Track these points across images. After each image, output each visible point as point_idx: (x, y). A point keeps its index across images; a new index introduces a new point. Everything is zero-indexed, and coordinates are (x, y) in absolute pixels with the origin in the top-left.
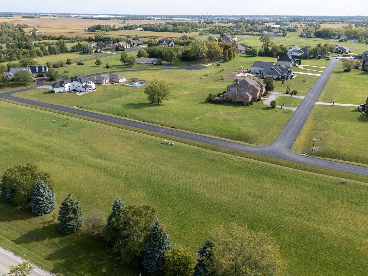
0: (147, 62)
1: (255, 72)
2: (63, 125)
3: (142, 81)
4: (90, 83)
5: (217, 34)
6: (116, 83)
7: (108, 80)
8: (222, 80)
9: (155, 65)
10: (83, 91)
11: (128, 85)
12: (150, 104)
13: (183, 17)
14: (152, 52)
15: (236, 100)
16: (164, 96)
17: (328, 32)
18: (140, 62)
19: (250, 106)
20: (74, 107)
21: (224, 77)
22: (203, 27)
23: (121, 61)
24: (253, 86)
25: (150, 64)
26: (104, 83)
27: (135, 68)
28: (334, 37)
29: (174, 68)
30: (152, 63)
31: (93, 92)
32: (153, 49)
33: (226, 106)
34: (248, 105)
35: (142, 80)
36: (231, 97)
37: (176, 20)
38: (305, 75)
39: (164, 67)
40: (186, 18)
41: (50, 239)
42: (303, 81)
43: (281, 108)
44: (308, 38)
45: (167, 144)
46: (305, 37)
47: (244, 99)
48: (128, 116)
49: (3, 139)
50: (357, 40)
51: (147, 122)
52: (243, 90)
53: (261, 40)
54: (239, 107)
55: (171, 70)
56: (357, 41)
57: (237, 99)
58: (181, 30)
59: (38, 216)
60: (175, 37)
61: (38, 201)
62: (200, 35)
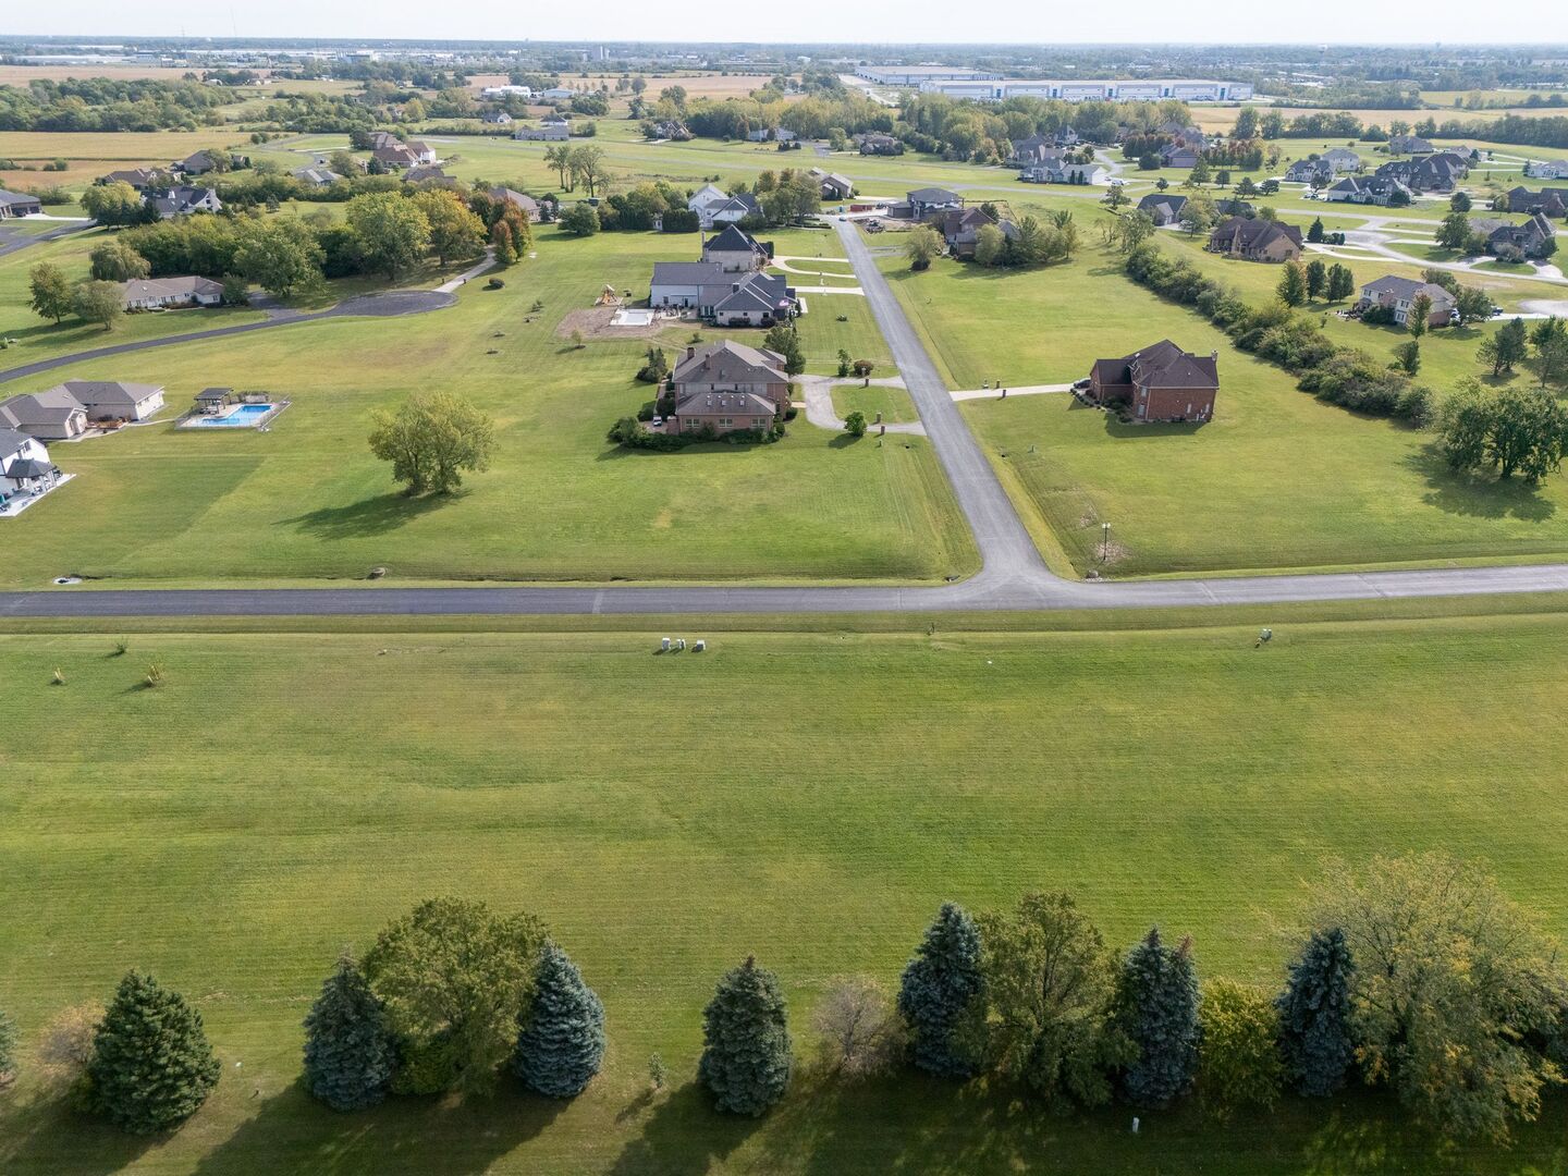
0: (168, 300)
1: (666, 302)
2: (130, 686)
3: (249, 398)
4: (28, 447)
5: (322, 132)
6: (125, 424)
7: (84, 416)
8: (578, 348)
9: (218, 310)
10: (11, 493)
11: (194, 422)
12: (407, 494)
13: (71, 46)
14: (161, 251)
15: (727, 427)
16: (469, 457)
17: (730, 116)
18: (134, 305)
19: (782, 442)
20: (56, 581)
21: (585, 337)
22: (226, 99)
23: (35, 308)
24: (762, 368)
25: (183, 306)
26: (70, 433)
27: (129, 335)
28: (754, 134)
29: (311, 312)
30: (194, 299)
31: (61, 487)
32: (164, 238)
33: (708, 455)
34: (775, 441)
35: (246, 394)
36: (707, 420)
37: (52, 64)
38: (821, 294)
39: (268, 312)
40: (89, 52)
41: (723, 1157)
42: (840, 319)
43: (883, 433)
44: (675, 139)
45: (676, 651)
46: (661, 137)
47: (755, 422)
48: (382, 570)
49: (17, 840)
50: (826, 143)
51: (490, 577)
52: (732, 387)
53: (551, 161)
54: (749, 450)
55: (314, 324)
56: (828, 145)
57: (730, 421)
58: (147, 122)
59: (572, 1098)
60: (151, 156)
61: (566, 1040)
62: (255, 140)
